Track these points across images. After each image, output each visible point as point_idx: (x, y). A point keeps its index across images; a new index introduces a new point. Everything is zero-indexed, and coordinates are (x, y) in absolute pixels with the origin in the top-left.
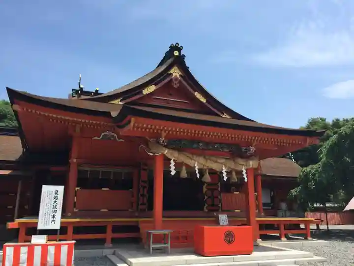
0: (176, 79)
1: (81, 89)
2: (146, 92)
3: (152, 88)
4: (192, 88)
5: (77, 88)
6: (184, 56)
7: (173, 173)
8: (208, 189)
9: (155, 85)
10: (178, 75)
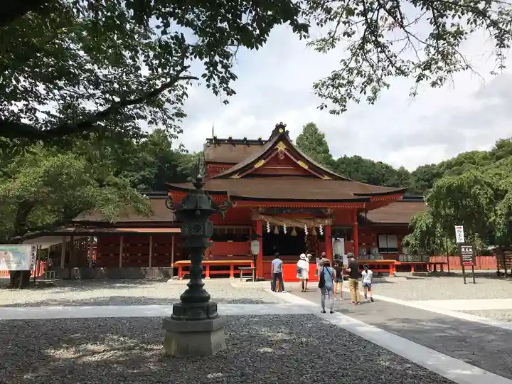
0: (281, 152)
2: (257, 166)
3: (262, 162)
4: (296, 158)
6: (288, 132)
9: (264, 159)
10: (283, 149)
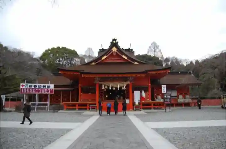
0: (114, 52)
1: (103, 49)
2: (103, 58)
4: (121, 54)
6: (118, 42)
9: (107, 55)
10: (115, 50)
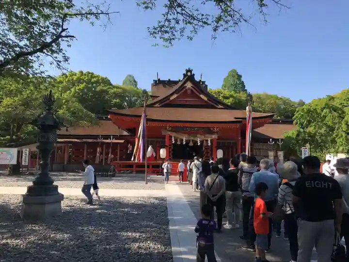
2: (172, 98)
3: (175, 96)
4: (199, 93)
5: (156, 79)
7: (173, 142)
8: (205, 149)
10: (190, 87)
